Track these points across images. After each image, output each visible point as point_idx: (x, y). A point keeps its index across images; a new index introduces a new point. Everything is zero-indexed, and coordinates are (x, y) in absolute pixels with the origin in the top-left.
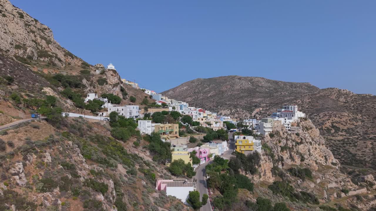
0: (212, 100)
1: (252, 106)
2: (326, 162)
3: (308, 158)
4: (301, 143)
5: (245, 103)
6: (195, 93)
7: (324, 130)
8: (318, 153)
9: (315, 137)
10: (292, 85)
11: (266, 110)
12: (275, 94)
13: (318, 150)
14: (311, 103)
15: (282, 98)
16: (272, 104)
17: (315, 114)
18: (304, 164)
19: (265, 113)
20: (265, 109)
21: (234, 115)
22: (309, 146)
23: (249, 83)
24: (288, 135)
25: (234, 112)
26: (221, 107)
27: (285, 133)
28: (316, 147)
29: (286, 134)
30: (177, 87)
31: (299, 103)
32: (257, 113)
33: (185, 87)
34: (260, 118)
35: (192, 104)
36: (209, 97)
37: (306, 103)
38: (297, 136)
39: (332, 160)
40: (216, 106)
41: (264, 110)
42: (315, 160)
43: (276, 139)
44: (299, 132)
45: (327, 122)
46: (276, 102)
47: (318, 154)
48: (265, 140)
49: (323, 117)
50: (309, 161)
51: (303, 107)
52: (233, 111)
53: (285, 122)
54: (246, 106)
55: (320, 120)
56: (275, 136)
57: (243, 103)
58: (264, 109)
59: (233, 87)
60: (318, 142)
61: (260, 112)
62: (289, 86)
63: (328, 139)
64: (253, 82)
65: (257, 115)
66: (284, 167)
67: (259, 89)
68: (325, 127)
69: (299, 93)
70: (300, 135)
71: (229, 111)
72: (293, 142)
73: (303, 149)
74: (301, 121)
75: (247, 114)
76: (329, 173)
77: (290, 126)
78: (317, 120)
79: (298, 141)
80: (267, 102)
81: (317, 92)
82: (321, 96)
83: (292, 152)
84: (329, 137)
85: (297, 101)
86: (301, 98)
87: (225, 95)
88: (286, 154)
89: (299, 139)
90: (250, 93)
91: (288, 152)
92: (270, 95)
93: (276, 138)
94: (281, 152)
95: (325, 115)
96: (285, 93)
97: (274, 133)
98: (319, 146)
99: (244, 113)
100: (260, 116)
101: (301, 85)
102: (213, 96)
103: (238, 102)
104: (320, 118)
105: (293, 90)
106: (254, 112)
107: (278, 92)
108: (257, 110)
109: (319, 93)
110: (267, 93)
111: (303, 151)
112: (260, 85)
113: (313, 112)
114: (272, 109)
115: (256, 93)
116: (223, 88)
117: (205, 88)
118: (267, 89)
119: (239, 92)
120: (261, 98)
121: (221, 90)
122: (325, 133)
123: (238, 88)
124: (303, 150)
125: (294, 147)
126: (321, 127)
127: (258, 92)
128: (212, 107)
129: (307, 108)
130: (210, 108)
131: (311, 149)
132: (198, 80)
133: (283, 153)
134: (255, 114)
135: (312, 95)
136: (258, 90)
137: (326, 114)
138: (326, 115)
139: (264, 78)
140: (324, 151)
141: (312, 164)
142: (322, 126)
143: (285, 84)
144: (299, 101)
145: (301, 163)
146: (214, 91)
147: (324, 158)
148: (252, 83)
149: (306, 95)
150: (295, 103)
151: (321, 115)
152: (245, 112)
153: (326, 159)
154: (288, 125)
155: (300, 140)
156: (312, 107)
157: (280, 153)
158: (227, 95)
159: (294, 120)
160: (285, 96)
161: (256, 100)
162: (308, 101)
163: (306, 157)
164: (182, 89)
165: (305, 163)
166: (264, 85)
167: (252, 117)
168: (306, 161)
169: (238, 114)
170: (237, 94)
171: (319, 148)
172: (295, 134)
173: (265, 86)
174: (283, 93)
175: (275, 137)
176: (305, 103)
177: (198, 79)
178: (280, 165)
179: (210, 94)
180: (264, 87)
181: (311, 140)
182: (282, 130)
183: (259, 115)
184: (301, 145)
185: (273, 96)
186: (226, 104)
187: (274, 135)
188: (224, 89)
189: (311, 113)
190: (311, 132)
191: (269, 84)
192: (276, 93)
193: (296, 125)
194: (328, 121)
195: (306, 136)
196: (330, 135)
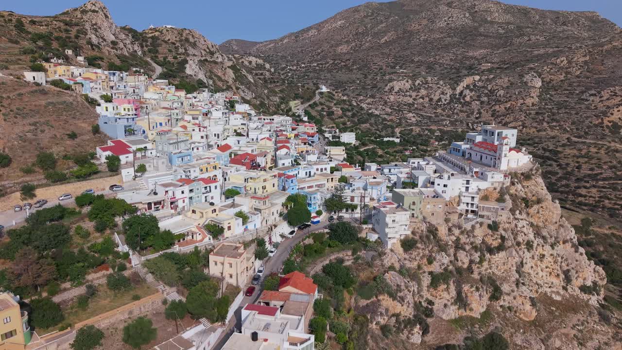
0: (387, 51)
1: (464, 67)
2: (565, 288)
3: (513, 291)
4: (500, 248)
5: (451, 60)
6: (357, 34)
7: (605, 128)
8: (547, 267)
9: (547, 223)
10: (559, 18)
11: (488, 80)
12: (517, 41)
13: (548, 259)
14: (588, 65)
15: (529, 50)
16: (505, 64)
17: (593, 92)
18: (499, 308)
19: (483, 87)
20: (486, 77)
21: (418, 92)
22: (524, 253)
23: (467, 15)
24: (462, 233)
25: (419, 84)
26: (401, 67)
27: (453, 229)
28: (545, 253)
29: (457, 232)
30: (326, 21)
31: (562, 65)
32: (468, 87)
33: (339, 23)
34: (471, 97)
35: (347, 60)
36: (384, 43)
37: (577, 64)
38: (490, 232)
39: (585, 279)
40: (392, 64)
41: (483, 81)
42: (530, 298)
43: (419, 254)
44: (498, 219)
45: (616, 110)
46: (514, 60)
47: (548, 269)
48: (385, 262)
49: (608, 99)
50: (515, 298)
51: (569, 73)
52: (416, 84)
53: (467, 188)
54: (453, 65)
55: (601, 105)
56: (419, 245)
57: (446, 59)
58: (483, 78)
59: (433, 22)
60: (551, 237)
61: (475, 86)
62: (552, 19)
63: (610, 149)
64: (476, 11)
65: (467, 92)
66: (429, 338)
67: (485, 27)
68: (608, 121)
69: (567, 38)
70: (501, 226)
71: (410, 82)
72: (473, 252)
73: (504, 263)
74: (513, 184)
75: (445, 88)
76: (563, 331)
77: (476, 201)
78: (593, 105)
79: (491, 244)
80: (496, 60)
81: (606, 39)
82: (614, 48)
83: (464, 283)
84: (613, 144)
85: (558, 60)
86: (567, 54)
87: (415, 41)
88: (445, 295)
89: (496, 239)
90: (466, 37)
91: (452, 287)
92: (505, 41)
93: (421, 250)
94: (431, 290)
95: (614, 95)
96: (538, 37)
97: (417, 238)
98: (553, 249)
99: (439, 88)
100: (473, 93)
101: (578, 17)
102: (390, 41)
103: (437, 57)
104: (601, 101)
105: (555, 31)
106: (462, 84)
107: (522, 35)
108: (468, 81)
109: (610, 42)
110: (499, 36)
111: (502, 271)
112: (489, 19)
113: (589, 84)
114: (501, 78)
115: (478, 38)
116: (413, 25)
117: (378, 24)
118: (501, 27)
119: (442, 35)
120: (486, 48)
121: (409, 29)
122: (606, 135)
123: (442, 26)
124: (503, 268)
125: (474, 267)
126: (600, 121)
127: (481, 35)
128: (384, 68)
129: (578, 77)
130: (381, 69)
131: (529, 260)
132: (368, 5)
133: (434, 293)
134: (462, 89)
135: (593, 46)
136: (482, 30)
137: (617, 91)
138: (616, 95)
139: (499, 3)
140: (566, 260)
141: (522, 307)
142: (602, 119)
143: (543, 14)
144: (562, 59)
145: (488, 306)
146: (394, 32)
147: (562, 276)
148: (473, 14)
149: (581, 47)
150: (552, 63)
151: (606, 94)
152: (442, 85)
153: (568, 279)
154: (473, 198)
155: (500, 241)
156: (588, 74)
157: (428, 291)
158: (418, 40)
159: (492, 184)
160: (536, 46)
161: (475, 54)
162: (583, 59)
163: (505, 288)
164: (334, 25)
165: (501, 306)
166: (497, 20)
167: (456, 95)
168: (505, 301)
169: (426, 89)
170: (439, 38)
171: (551, 255)
172: (485, 226)
173: (500, 21)
174: (533, 38)
175: (418, 248)
176: (574, 65)
177: (367, 3)
178: (416, 335)
179: (386, 38)
180: (496, 22)
181: (531, 236)
182: (447, 220)
183: (471, 90)
184: (498, 253)
185: (511, 44)
186: (412, 61)
187: (416, 242)
188: (415, 27)
189: (584, 88)
190: (538, 212)
191: (510, 15)
192: (518, 37)
193: (496, 195)
194: (618, 109)
195: (520, 225)
196: (617, 140)
